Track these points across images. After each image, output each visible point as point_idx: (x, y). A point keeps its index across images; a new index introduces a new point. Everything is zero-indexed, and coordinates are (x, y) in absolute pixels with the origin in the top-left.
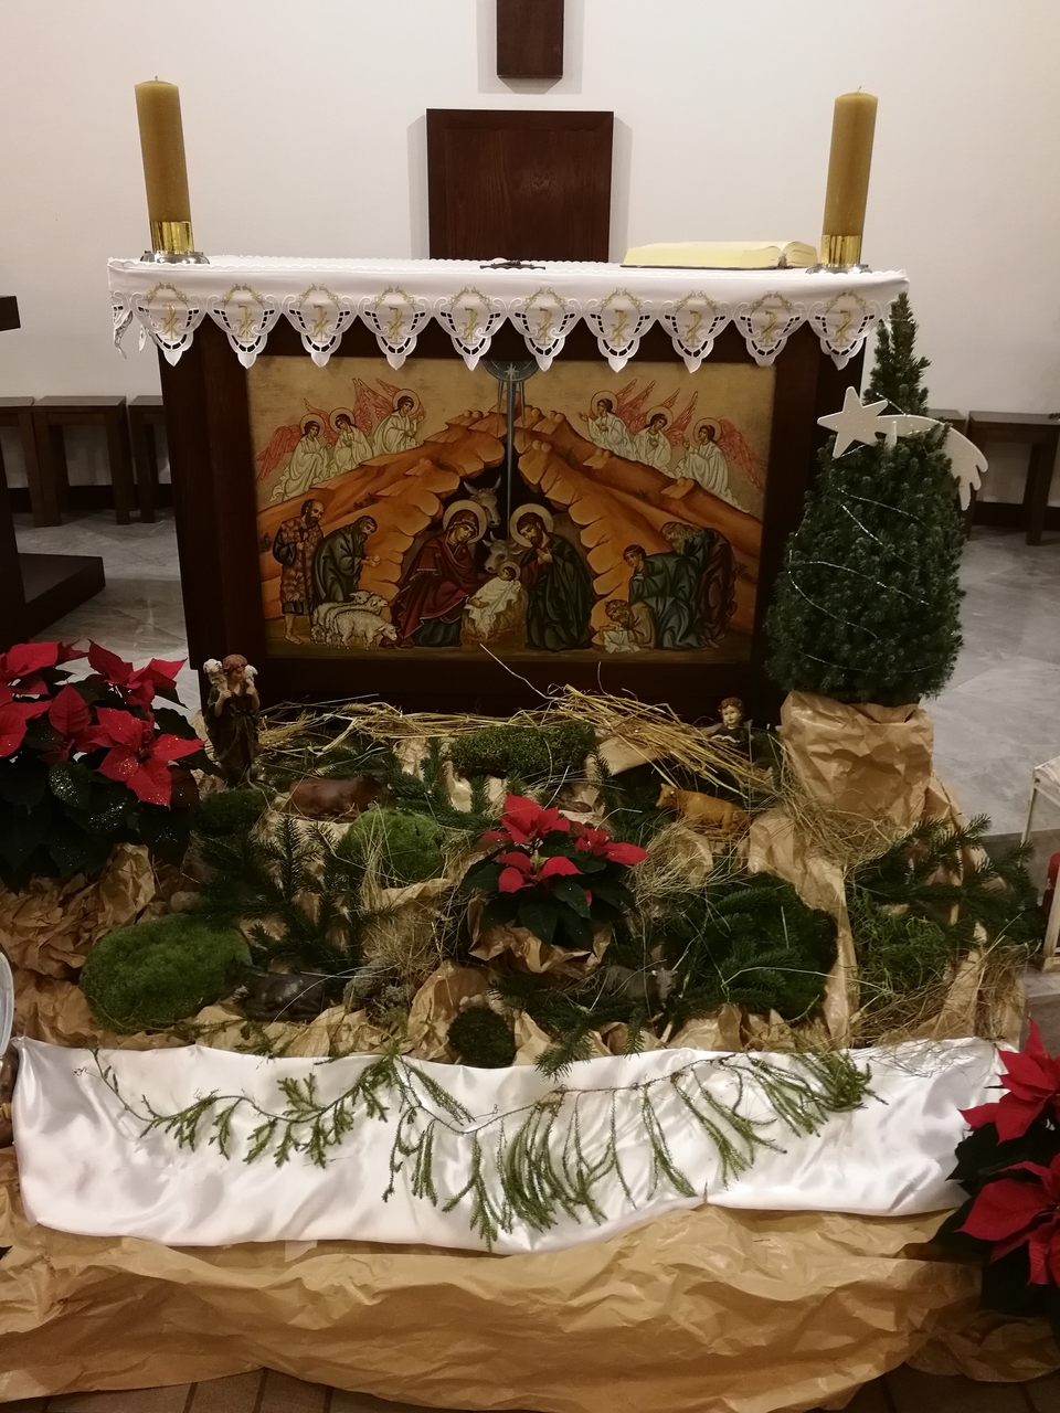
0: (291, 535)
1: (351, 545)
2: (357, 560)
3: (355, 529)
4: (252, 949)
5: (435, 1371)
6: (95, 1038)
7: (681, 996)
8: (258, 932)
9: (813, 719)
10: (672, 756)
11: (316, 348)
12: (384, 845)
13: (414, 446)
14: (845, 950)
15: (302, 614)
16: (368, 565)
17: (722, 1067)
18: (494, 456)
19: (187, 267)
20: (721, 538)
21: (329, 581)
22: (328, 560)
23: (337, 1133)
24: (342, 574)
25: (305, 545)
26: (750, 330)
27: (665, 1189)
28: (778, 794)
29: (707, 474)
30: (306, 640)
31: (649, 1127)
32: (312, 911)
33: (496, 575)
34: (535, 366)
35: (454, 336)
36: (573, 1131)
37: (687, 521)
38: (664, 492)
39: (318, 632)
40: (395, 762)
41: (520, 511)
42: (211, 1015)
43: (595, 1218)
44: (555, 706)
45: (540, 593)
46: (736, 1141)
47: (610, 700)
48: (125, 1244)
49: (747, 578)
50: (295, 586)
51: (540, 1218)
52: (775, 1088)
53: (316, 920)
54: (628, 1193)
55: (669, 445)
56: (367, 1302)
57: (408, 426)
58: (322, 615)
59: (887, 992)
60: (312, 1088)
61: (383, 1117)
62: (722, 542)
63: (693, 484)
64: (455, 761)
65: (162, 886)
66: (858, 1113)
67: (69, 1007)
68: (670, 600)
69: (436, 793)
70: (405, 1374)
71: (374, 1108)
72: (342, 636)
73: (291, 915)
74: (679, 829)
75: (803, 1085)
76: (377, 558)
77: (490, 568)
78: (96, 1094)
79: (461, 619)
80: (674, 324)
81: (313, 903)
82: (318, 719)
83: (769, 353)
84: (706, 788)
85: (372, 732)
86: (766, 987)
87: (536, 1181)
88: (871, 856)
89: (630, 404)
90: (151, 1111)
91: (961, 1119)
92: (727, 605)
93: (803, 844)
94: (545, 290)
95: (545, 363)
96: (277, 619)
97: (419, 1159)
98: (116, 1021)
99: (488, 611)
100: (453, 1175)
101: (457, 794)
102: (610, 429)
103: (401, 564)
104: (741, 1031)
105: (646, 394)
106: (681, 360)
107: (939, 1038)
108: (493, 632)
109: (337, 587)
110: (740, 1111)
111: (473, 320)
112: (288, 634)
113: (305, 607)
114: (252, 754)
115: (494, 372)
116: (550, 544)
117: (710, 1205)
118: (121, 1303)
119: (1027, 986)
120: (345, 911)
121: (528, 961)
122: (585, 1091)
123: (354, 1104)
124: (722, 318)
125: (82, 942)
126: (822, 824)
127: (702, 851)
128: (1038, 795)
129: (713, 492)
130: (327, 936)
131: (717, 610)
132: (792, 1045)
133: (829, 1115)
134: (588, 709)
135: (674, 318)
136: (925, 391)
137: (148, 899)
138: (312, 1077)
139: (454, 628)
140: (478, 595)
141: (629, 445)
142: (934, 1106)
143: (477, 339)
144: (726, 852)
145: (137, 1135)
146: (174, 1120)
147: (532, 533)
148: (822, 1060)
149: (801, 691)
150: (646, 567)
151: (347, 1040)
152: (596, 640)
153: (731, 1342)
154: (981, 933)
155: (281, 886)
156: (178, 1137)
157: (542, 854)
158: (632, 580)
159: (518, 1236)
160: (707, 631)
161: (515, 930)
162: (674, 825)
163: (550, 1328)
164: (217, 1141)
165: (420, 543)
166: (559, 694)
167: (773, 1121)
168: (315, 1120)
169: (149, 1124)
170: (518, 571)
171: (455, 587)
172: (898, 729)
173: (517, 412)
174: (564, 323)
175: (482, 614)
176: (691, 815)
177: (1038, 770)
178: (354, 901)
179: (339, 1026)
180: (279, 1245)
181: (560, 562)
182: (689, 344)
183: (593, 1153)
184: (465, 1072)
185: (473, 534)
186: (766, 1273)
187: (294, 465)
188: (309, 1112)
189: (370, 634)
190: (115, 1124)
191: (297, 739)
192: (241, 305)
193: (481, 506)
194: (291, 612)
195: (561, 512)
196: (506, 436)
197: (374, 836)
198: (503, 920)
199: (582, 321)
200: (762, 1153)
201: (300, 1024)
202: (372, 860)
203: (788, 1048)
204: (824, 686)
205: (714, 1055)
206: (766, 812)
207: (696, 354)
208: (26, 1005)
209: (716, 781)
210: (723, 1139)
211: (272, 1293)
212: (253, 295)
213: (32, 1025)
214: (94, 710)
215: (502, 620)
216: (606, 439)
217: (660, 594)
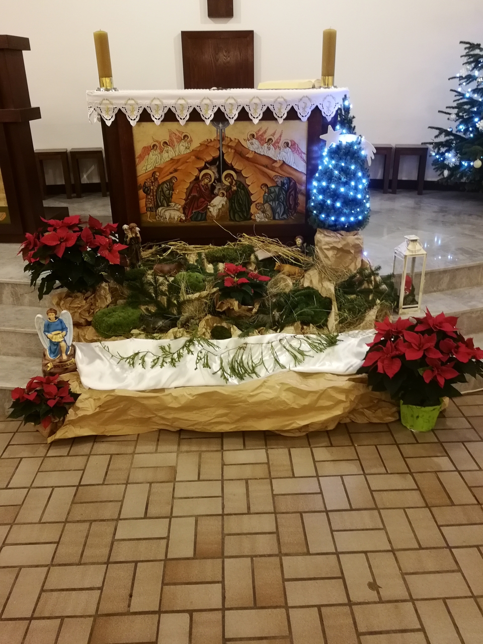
0: (149, 184)
1: (169, 187)
2: (171, 192)
3: (170, 181)
4: (145, 314)
6: (99, 340)
7: (282, 321)
8: (147, 310)
9: (323, 237)
10: (280, 255)
11: (156, 119)
12: (186, 282)
13: (189, 152)
14: (334, 308)
15: (153, 211)
16: (175, 193)
17: (295, 338)
18: (216, 154)
19: (112, 93)
21: (162, 200)
22: (161, 192)
23: (178, 358)
24: (166, 197)
25: (153, 188)
26: (299, 109)
27: (278, 368)
28: (313, 263)
29: (287, 159)
30: (154, 220)
31: (273, 354)
32: (164, 303)
33: (218, 195)
34: (228, 123)
35: (201, 113)
36: (250, 355)
37: (281, 174)
38: (273, 165)
39: (158, 218)
40: (186, 260)
41: (225, 173)
42: (135, 331)
43: (257, 376)
44: (240, 241)
45: (233, 201)
46: (299, 356)
48: (116, 391)
49: (302, 194)
50: (150, 202)
51: (241, 377)
52: (311, 343)
53: (166, 306)
54: (267, 370)
55: (274, 149)
56: (191, 398)
57: (187, 145)
58: (160, 211)
59: (346, 315)
60: (170, 348)
61: (192, 354)
62: (293, 181)
63: (282, 162)
64: (207, 259)
65: (113, 299)
66: (336, 347)
67: (90, 332)
68: (277, 202)
69: (201, 268)
70: (203, 421)
71: (189, 351)
72: (166, 219)
73: (158, 304)
74: (280, 275)
75: (320, 342)
76: (178, 191)
78: (102, 353)
79: (206, 211)
80: (274, 107)
81: (164, 300)
82: (159, 248)
83: (305, 116)
84: (292, 264)
85: (178, 251)
86: (308, 315)
87: (239, 368)
88: (343, 280)
89: (261, 135)
90: (120, 356)
92: (296, 204)
93: (321, 277)
94: (231, 97)
95: (232, 122)
96: (144, 213)
97: (204, 360)
98: (106, 334)
99: (216, 208)
100: (216, 367)
101: (209, 268)
102: (254, 144)
104: (300, 329)
105: (266, 131)
106: (276, 119)
107: (363, 330)
108: (218, 215)
109: (165, 202)
110: (300, 349)
111: (207, 108)
112: (148, 218)
113: (154, 209)
114: (140, 258)
115: (215, 126)
116: (236, 184)
117: (291, 371)
118: (117, 408)
120: (175, 302)
121: (235, 309)
122: (253, 344)
123: (183, 351)
124: (289, 105)
125: (91, 313)
126: (327, 270)
127: (289, 281)
128: (396, 258)
129: (290, 164)
130: (170, 310)
131: (293, 205)
132: (317, 332)
133: (327, 348)
134: (251, 241)
135: (273, 105)
136: (355, 127)
137: (110, 302)
138: (169, 345)
139: (204, 214)
140: (212, 202)
141: (261, 150)
142: (359, 345)
143: (209, 114)
144: (297, 282)
145: (115, 363)
146: (128, 358)
147: (230, 180)
148: (327, 336)
149: (320, 229)
150: (268, 191)
151: (179, 335)
153: (297, 404)
154: (378, 301)
155: (154, 295)
156: (129, 364)
157: (237, 278)
158: (264, 196)
159: (234, 381)
160: (290, 213)
161: (230, 300)
163: (244, 401)
164: (141, 364)
165: (192, 185)
166: (241, 237)
167: (310, 350)
168: (171, 356)
169: (119, 360)
170: (225, 194)
171: (204, 200)
172: (351, 238)
173: (223, 139)
174: (238, 108)
175: (214, 209)
176: (285, 271)
177: (396, 249)
178: (178, 298)
179: (176, 332)
180: (163, 389)
181: (239, 190)
182: (279, 114)
183: (256, 360)
185: (210, 181)
186: (306, 386)
187: (149, 159)
188: (169, 354)
189: (176, 218)
190: (109, 361)
191: (153, 255)
192: (131, 105)
193: (212, 172)
194: (149, 211)
196: (220, 147)
197: (183, 279)
198: (227, 298)
199: (243, 107)
200: (307, 359)
201: (163, 333)
202: (183, 286)
203: (315, 333)
204: (327, 226)
205: (293, 335)
206: (310, 269)
207: (281, 117)
208: (75, 333)
209: (294, 262)
210: (295, 355)
211: (162, 397)
212: (135, 101)
213: (77, 338)
214: (94, 236)
215: (221, 211)
216: (253, 147)
217: (274, 200)
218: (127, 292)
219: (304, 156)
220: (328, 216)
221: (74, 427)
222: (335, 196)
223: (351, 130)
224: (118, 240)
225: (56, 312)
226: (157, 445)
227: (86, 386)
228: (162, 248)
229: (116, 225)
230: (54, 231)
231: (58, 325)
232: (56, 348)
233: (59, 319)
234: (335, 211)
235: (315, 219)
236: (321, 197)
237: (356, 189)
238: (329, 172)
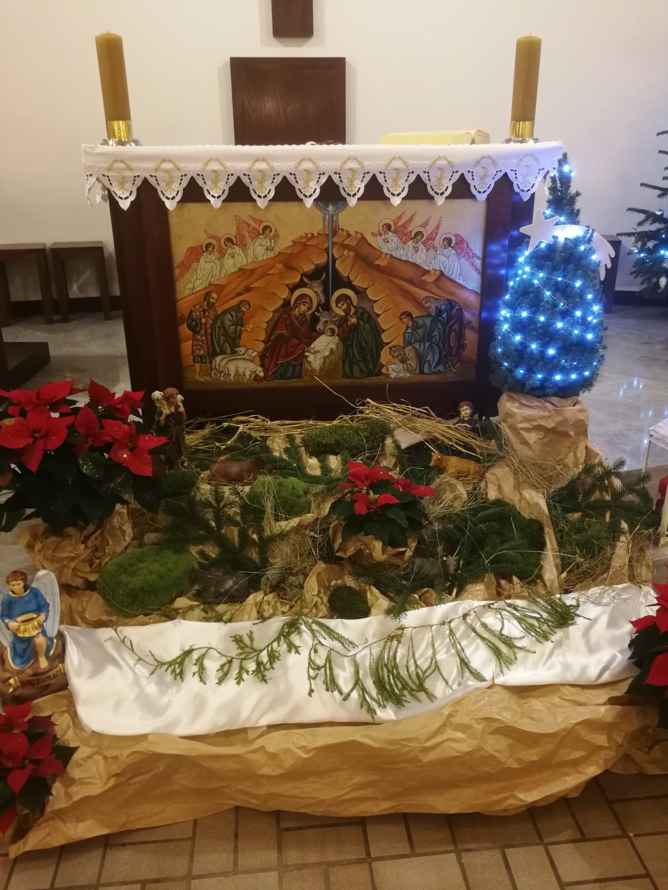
0: (198, 313)
1: (235, 319)
2: (239, 328)
3: (237, 308)
4: (199, 563)
5: (345, 794)
6: (111, 621)
7: (459, 572)
8: (202, 553)
9: (517, 408)
10: (435, 437)
11: (213, 197)
12: (274, 497)
13: (273, 256)
14: (550, 540)
15: (205, 363)
16: (246, 331)
17: (490, 610)
18: (321, 260)
19: (131, 148)
20: (457, 305)
21: (222, 342)
22: (221, 329)
23: (271, 663)
24: (230, 337)
25: (206, 321)
26: (473, 179)
27: (468, 679)
28: (501, 453)
29: (448, 267)
30: (208, 378)
31: (454, 645)
32: (233, 539)
33: (323, 333)
34: (346, 204)
35: (297, 187)
36: (411, 651)
37: (436, 295)
38: (423, 278)
39: (215, 374)
40: (267, 450)
41: (337, 293)
42: (182, 602)
43: (429, 698)
44: (361, 412)
45: (350, 343)
46: (504, 649)
47: (394, 406)
48: (150, 738)
49: (472, 328)
50: (201, 346)
51: (398, 702)
52: (522, 619)
53: (237, 544)
54: (447, 683)
55: (425, 251)
56: (305, 756)
57: (268, 244)
58: (218, 363)
59: (579, 559)
60: (252, 640)
61: (297, 652)
62: (457, 307)
63: (438, 273)
64: (306, 447)
65: (135, 531)
66: (571, 628)
67: (93, 604)
68: (427, 344)
69: (297, 466)
70: (327, 798)
71: (292, 647)
72: (230, 375)
73: (222, 542)
74: (445, 478)
75: (538, 616)
76: (251, 326)
77: (319, 329)
78: (119, 653)
79: (302, 362)
80: (429, 176)
81: (234, 533)
82: (217, 427)
83: (484, 192)
84: (458, 454)
85: (252, 433)
86: (511, 562)
87: (392, 681)
88: (559, 486)
89: (402, 225)
90: (156, 660)
91: (630, 626)
92: (461, 346)
93: (519, 481)
94: (352, 158)
95: (352, 202)
97: (326, 673)
98: (126, 609)
99: (319, 356)
100: (346, 680)
101: (311, 466)
102: (390, 241)
103: (266, 329)
104: (496, 589)
105: (412, 218)
106: (432, 198)
107: (610, 585)
108: (322, 369)
109: (227, 345)
110: (503, 632)
111: (308, 177)
112: (198, 375)
113: (207, 358)
114: (183, 449)
115: (320, 209)
116: (355, 313)
117: (497, 685)
118: (150, 774)
119: (652, 554)
120: (255, 536)
121: (374, 555)
122: (415, 628)
123: (279, 646)
124: (457, 172)
125: (94, 566)
126: (529, 468)
127: (461, 489)
128: (652, 444)
129: (452, 277)
130: (244, 552)
131: (455, 349)
132: (528, 595)
133: (556, 630)
134: (382, 413)
135: (428, 173)
136: (578, 211)
137: (131, 538)
138: (251, 632)
139: (298, 367)
140: (312, 346)
141: (402, 250)
142: (612, 623)
143: (311, 188)
144: (475, 489)
145: (148, 675)
146: (170, 664)
147: (345, 307)
148: (546, 601)
149: (512, 392)
150: (413, 325)
151: (268, 610)
152: (384, 371)
153: (519, 760)
154: (625, 526)
155: (214, 524)
156: (173, 674)
157: (375, 493)
158: (405, 333)
159: (387, 713)
160: (449, 362)
161: (364, 538)
162: (442, 476)
163: (415, 760)
164: (197, 674)
165: (277, 315)
166: (363, 404)
167: (524, 637)
168: (256, 657)
169: (154, 667)
170: (337, 330)
171: (299, 343)
172: (570, 411)
173: (334, 233)
174: (364, 177)
175: (315, 358)
176: (451, 470)
177: (652, 430)
178: (260, 531)
179: (262, 603)
180: (244, 731)
181: (362, 323)
182: (437, 187)
183: (424, 664)
184: (342, 621)
185: (309, 309)
186: (532, 719)
187: (199, 269)
188: (252, 653)
189: (248, 374)
190: (132, 670)
191: (206, 440)
192: (167, 171)
193: (313, 292)
194: (199, 362)
195: (361, 293)
196: (328, 248)
197: (268, 492)
198: (356, 532)
199: (374, 176)
200: (520, 655)
201: (236, 604)
202: (269, 505)
203: (526, 596)
204: (527, 387)
205: (484, 603)
206: (494, 465)
207: (442, 194)
208: (63, 605)
209: (464, 451)
210: (497, 648)
211: (248, 756)
212: (174, 165)
213: (69, 618)
214: (100, 421)
215: (327, 361)
216: (387, 247)
217: (422, 340)
218: (163, 519)
219: (478, 263)
220: (531, 371)
221: (64, 821)
222: (547, 336)
223: (573, 218)
224: (141, 421)
225: (25, 580)
226: (236, 849)
227: (88, 727)
228: (222, 427)
229: (141, 394)
230: (20, 416)
231: (28, 602)
232: (25, 648)
233: (32, 589)
234: (545, 364)
235: (506, 378)
236: (518, 338)
237: (584, 323)
238: (532, 292)
